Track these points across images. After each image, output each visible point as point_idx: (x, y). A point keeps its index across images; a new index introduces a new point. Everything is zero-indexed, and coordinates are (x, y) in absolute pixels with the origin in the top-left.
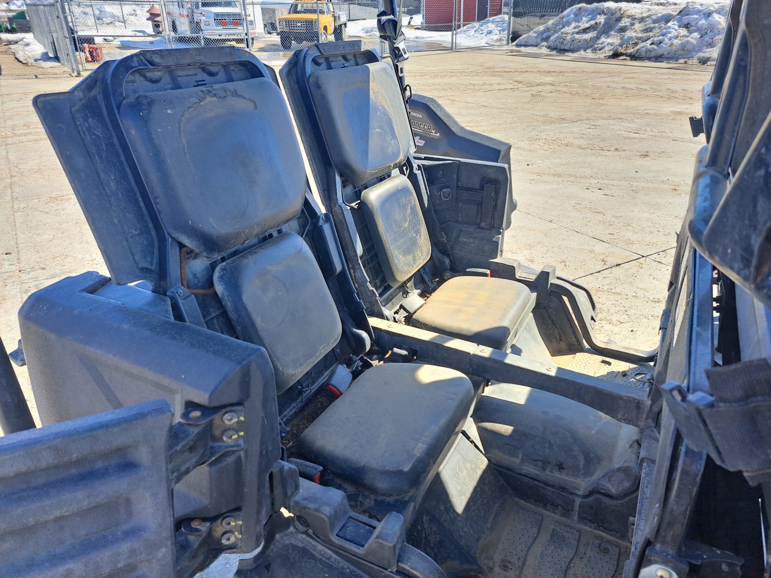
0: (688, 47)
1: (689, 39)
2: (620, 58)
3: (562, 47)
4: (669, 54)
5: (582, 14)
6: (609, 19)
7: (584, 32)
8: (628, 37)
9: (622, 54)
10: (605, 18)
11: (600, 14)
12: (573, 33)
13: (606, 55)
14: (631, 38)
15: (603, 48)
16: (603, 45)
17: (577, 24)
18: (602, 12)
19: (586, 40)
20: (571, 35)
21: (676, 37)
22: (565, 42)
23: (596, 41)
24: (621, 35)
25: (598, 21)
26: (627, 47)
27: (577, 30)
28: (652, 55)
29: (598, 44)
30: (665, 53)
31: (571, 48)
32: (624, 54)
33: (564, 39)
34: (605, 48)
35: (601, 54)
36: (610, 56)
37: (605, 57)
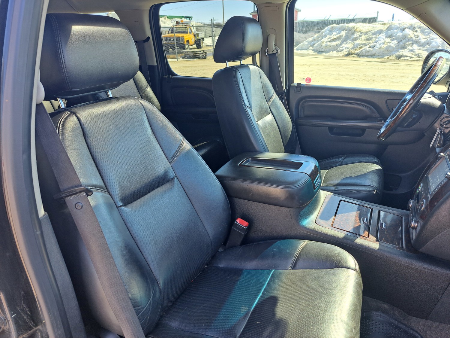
0: (390, 49)
1: (391, 44)
2: (351, 56)
3: (321, 50)
4: (379, 53)
5: (334, 31)
6: (348, 33)
7: (333, 41)
8: (357, 43)
9: (352, 54)
10: (345, 33)
11: (343, 30)
12: (327, 42)
14: (359, 44)
15: (343, 50)
16: (343, 49)
17: (330, 36)
18: (344, 29)
19: (333, 46)
20: (326, 43)
21: (384, 43)
22: (322, 47)
23: (339, 46)
24: (354, 42)
25: (341, 34)
26: (356, 49)
27: (329, 40)
28: (369, 54)
29: (340, 48)
30: (377, 53)
31: (326, 50)
33: (322, 45)
34: (344, 50)
35: (341, 54)
36: (346, 55)
37: (343, 55)
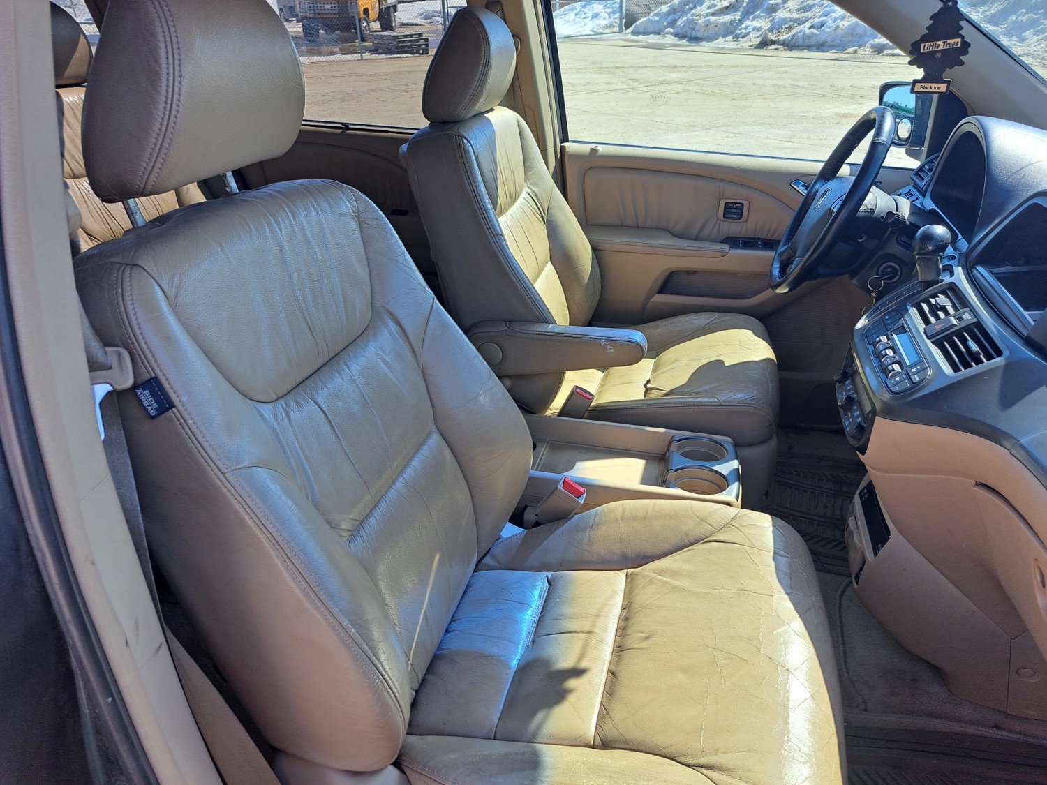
0: (858, 30)
2: (770, 48)
3: (694, 35)
4: (834, 41)
7: (722, 13)
8: (780, 19)
9: (773, 42)
12: (708, 15)
13: (751, 44)
14: (784, 20)
15: (748, 34)
16: (748, 31)
19: (725, 24)
20: (705, 17)
21: (843, 18)
22: (697, 28)
23: (739, 25)
24: (771, 16)
26: (778, 32)
27: (711, 11)
28: (812, 42)
29: (741, 29)
30: (829, 40)
31: (706, 35)
32: (775, 42)
33: (696, 24)
34: (751, 34)
35: (744, 43)
36: (757, 45)
37: (751, 46)
